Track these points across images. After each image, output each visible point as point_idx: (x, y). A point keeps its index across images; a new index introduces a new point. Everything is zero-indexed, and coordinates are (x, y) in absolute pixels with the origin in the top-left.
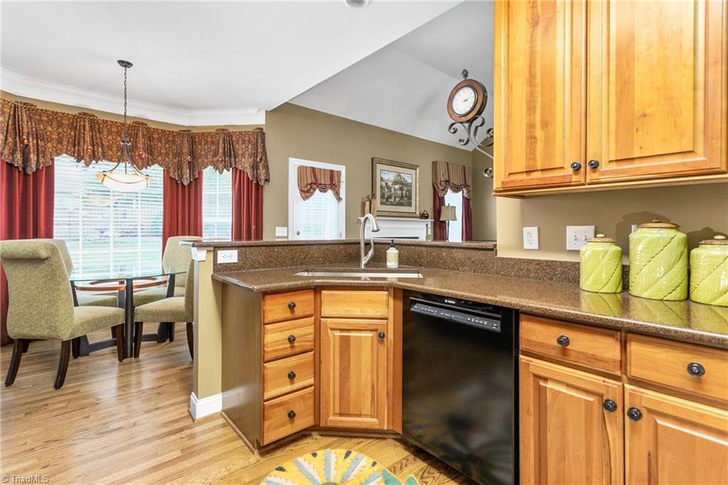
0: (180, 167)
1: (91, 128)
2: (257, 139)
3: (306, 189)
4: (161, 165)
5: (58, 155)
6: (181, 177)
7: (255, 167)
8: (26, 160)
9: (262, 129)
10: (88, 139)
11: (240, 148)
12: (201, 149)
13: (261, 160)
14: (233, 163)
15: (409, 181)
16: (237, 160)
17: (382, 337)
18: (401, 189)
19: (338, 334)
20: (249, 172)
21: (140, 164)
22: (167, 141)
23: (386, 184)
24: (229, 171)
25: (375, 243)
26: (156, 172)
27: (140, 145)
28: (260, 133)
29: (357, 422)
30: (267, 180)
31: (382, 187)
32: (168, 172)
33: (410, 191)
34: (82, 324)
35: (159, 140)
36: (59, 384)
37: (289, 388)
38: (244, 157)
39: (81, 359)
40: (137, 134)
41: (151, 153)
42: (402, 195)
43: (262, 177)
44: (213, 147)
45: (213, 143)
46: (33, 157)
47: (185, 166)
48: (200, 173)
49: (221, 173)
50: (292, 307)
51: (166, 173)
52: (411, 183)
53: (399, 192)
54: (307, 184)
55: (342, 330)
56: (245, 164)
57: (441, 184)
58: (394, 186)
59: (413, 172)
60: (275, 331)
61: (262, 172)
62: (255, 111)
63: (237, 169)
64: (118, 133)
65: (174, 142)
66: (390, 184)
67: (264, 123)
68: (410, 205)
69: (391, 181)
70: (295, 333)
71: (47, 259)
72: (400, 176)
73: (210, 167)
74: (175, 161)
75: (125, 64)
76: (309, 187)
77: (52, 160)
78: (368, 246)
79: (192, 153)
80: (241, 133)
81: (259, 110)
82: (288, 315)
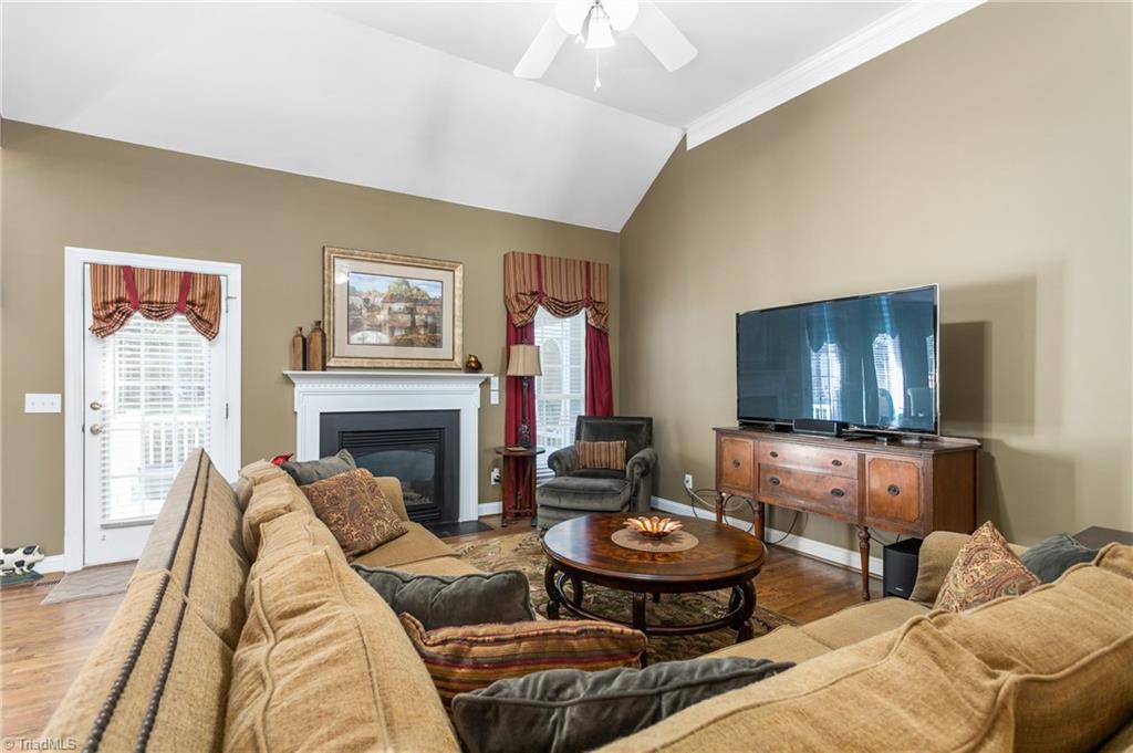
15: (434, 294)
18: (412, 312)
23: (366, 301)
31: (350, 307)
33: (438, 316)
42: (413, 322)
52: (441, 299)
53: (407, 318)
57: (518, 300)
58: (387, 306)
59: (446, 276)
66: (378, 301)
68: (435, 342)
69: (381, 295)
72: (407, 284)
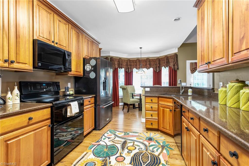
0: (156, 68)
1: (139, 62)
2: (174, 57)
3: (192, 70)
4: (152, 68)
5: (133, 68)
6: (156, 70)
7: (174, 65)
8: (129, 70)
9: (176, 54)
10: (138, 64)
11: (170, 60)
12: (161, 62)
13: (176, 63)
14: (169, 65)
16: (170, 64)
17: (171, 111)
19: (162, 108)
20: (172, 67)
21: (148, 68)
22: (154, 62)
24: (168, 67)
25: (184, 88)
26: (151, 70)
27: (148, 64)
28: (176, 55)
29: (166, 131)
30: (178, 69)
32: (154, 69)
34: (131, 102)
35: (152, 62)
36: (128, 112)
37: (151, 118)
38: (171, 63)
39: (134, 109)
40: (147, 61)
41: (150, 65)
43: (176, 68)
44: (164, 61)
45: (164, 60)
46: (130, 70)
47: (158, 67)
48: (161, 69)
49: (166, 68)
50: (152, 100)
51: (154, 70)
54: (193, 68)
55: (163, 108)
56: (172, 65)
60: (148, 105)
61: (176, 66)
62: (174, 49)
63: (170, 66)
64: (144, 62)
65: (155, 61)
67: (177, 52)
70: (152, 106)
71: (126, 89)
73: (163, 67)
74: (155, 66)
75: (141, 48)
76: (194, 69)
77: (133, 70)
78: (182, 88)
79: (159, 64)
80: (170, 56)
81: (176, 48)
82: (151, 102)
